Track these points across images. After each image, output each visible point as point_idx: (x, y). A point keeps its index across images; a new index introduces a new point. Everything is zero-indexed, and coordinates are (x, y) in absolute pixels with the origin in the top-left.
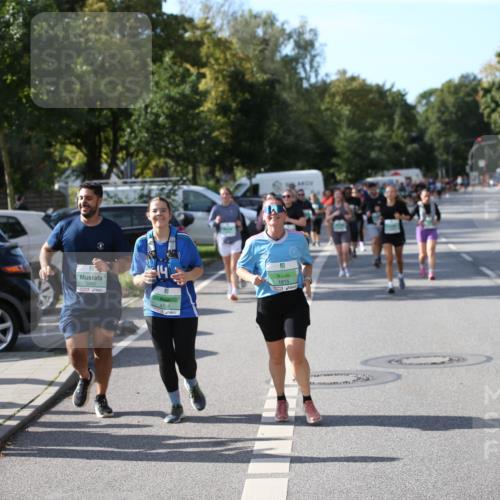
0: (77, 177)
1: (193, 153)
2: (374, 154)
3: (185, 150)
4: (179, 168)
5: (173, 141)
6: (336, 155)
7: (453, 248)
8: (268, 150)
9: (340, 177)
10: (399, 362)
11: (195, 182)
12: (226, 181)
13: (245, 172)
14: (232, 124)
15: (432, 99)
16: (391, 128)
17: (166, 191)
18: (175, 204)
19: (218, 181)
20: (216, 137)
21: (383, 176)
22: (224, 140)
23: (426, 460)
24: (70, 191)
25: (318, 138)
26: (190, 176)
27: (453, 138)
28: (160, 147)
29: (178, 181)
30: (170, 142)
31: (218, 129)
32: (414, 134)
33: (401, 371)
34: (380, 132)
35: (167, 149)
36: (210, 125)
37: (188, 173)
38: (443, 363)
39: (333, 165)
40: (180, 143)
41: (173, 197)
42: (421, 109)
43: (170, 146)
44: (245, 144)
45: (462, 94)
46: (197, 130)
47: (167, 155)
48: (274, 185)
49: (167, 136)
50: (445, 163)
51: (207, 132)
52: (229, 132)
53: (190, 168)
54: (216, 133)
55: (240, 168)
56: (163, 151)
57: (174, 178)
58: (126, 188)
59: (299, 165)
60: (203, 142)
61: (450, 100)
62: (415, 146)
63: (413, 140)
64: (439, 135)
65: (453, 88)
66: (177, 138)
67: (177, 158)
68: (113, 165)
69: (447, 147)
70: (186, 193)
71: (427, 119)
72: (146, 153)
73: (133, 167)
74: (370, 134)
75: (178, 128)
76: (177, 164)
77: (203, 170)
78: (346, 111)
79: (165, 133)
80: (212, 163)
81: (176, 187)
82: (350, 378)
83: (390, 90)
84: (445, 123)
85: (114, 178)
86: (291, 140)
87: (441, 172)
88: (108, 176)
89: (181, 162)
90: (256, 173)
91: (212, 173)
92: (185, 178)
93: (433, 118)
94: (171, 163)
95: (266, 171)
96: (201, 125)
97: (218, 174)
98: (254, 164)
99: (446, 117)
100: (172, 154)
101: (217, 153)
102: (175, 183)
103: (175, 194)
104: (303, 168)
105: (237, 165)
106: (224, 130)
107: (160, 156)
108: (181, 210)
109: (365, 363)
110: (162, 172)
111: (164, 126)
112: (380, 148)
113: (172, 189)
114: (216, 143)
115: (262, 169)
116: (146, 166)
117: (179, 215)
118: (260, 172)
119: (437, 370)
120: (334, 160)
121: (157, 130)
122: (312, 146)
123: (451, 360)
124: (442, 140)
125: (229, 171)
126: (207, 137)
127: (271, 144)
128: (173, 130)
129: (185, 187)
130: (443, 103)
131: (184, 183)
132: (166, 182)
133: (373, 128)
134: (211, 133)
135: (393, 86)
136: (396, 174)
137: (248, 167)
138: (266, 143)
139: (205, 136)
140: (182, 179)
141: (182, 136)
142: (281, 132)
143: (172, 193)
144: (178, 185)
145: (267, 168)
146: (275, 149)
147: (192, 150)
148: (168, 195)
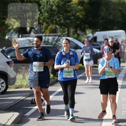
0: (16, 33)
1: (67, 23)
3: (64, 21)
4: (61, 30)
8: (101, 21)
11: (68, 36)
12: (82, 35)
13: (91, 31)
14: (85, 10)
17: (55, 40)
19: (78, 35)
20: (78, 16)
22: (81, 16)
24: (13, 39)
25: (123, 15)
26: (66, 33)
28: (53, 20)
29: (61, 35)
30: (58, 17)
31: (79, 12)
36: (75, 10)
37: (65, 31)
40: (62, 18)
41: (58, 42)
43: (57, 19)
44: (91, 19)
46: (70, 12)
47: (56, 24)
48: (104, 37)
51: (74, 13)
52: (84, 13)
53: (66, 29)
54: (78, 14)
55: (88, 29)
57: (59, 34)
59: (115, 28)
60: (72, 18)
66: (60, 16)
67: (61, 25)
72: (47, 23)
73: (41, 29)
75: (61, 12)
76: (61, 28)
77: (72, 30)
79: (55, 13)
80: (76, 27)
81: (60, 38)
85: (32, 34)
86: (111, 17)
88: (30, 33)
89: (63, 27)
90: (95, 32)
91: (76, 31)
92: (64, 34)
95: (100, 31)
96: (72, 10)
97: (78, 32)
98: (95, 27)
100: (59, 23)
101: (78, 22)
102: (59, 36)
104: (116, 30)
105: (87, 28)
106: (81, 12)
107: (53, 24)
110: (54, 31)
111: (55, 10)
113: (58, 39)
114: (78, 18)
115: (98, 30)
116: (46, 28)
118: (97, 31)
121: (52, 12)
125: (84, 30)
127: (103, 18)
128: (59, 12)
129: (64, 38)
131: (64, 36)
132: (55, 36)
134: (76, 13)
137: (92, 29)
138: (100, 18)
139: (73, 15)
140: (62, 34)
141: (63, 15)
142: (107, 13)
143: (58, 40)
144: (61, 37)
145: (100, 29)
146: (104, 21)
147: (67, 21)
148: (56, 41)
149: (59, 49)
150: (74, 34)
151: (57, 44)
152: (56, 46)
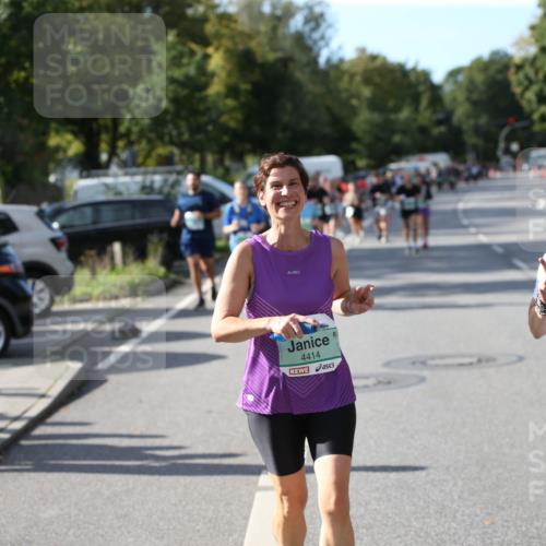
0: (75, 167)
1: (199, 140)
2: (397, 138)
3: (190, 137)
4: (184, 157)
5: (177, 127)
6: (355, 139)
7: (483, 239)
8: (280, 135)
9: (361, 163)
10: (424, 363)
12: (237, 170)
14: (242, 106)
15: (461, 78)
16: (416, 110)
17: (170, 182)
19: (227, 170)
20: (225, 123)
21: (408, 161)
22: (232, 124)
23: (451, 469)
24: (67, 183)
25: (337, 121)
26: (197, 165)
27: (484, 120)
28: (164, 134)
29: (183, 170)
30: (174, 128)
31: (227, 114)
32: (441, 116)
33: (425, 373)
34: (405, 114)
35: (171, 136)
36: (217, 109)
37: (194, 162)
38: (471, 364)
39: (353, 151)
40: (185, 129)
41: (177, 188)
42: (448, 88)
43: (174, 133)
44: (257, 129)
45: (492, 70)
46: (203, 113)
47: (172, 143)
49: (172, 121)
50: (475, 148)
51: (214, 118)
52: (239, 116)
53: (197, 157)
54: (224, 119)
55: (251, 156)
56: (167, 139)
57: (179, 168)
58: (127, 179)
60: (210, 128)
61: (479, 78)
62: (442, 129)
63: (440, 123)
64: (468, 117)
65: (481, 66)
66: (182, 123)
67: (182, 146)
68: (113, 153)
69: (477, 130)
71: (454, 100)
72: (150, 141)
73: (134, 156)
74: (393, 117)
75: (183, 114)
76: (183, 152)
78: (367, 92)
80: (221, 151)
81: (180, 177)
82: (371, 382)
83: (414, 70)
84: (474, 103)
85: (114, 169)
86: (305, 125)
87: (471, 157)
88: (107, 166)
89: (187, 151)
91: (221, 161)
93: (461, 96)
94: (176, 151)
96: (208, 110)
97: (228, 162)
99: (475, 96)
100: (176, 140)
101: (225, 139)
102: (179, 173)
103: (179, 185)
104: (319, 154)
105: (248, 152)
106: (233, 114)
107: (164, 144)
109: (387, 364)
110: (167, 161)
111: (167, 111)
112: (404, 132)
113: (176, 179)
114: (225, 129)
116: (148, 156)
119: (465, 372)
120: (354, 146)
122: (327, 130)
123: (480, 361)
124: (472, 122)
125: (239, 158)
126: (214, 122)
127: (285, 128)
128: (177, 115)
130: (471, 81)
132: (170, 172)
133: (397, 109)
134: (219, 117)
136: (421, 160)
138: (279, 127)
139: (211, 121)
140: (186, 169)
141: (187, 121)
143: (176, 183)
146: (288, 134)
147: (199, 137)
148: (173, 186)
150: (215, 167)
151: (173, 192)
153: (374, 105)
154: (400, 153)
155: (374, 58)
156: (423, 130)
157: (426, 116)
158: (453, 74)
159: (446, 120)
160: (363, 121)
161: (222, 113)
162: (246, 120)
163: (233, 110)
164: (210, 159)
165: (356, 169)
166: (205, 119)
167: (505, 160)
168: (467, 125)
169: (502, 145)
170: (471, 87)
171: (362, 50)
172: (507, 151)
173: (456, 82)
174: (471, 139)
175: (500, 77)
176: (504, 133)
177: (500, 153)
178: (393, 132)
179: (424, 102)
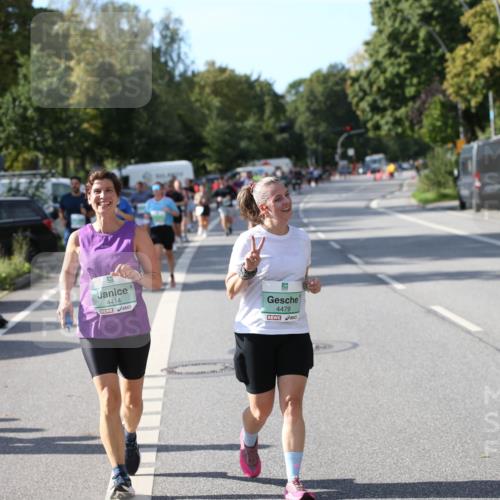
1: (62, 146)
2: (243, 144)
3: (53, 142)
4: (48, 162)
5: (41, 134)
6: (206, 144)
7: (322, 236)
8: (137, 142)
9: (210, 167)
11: (65, 175)
13: (115, 164)
15: (301, 89)
16: (261, 119)
17: (34, 184)
18: (44, 197)
20: (85, 129)
21: (254, 165)
22: (93, 131)
25: (187, 128)
26: (60, 168)
27: (322, 128)
28: (29, 140)
29: (47, 174)
30: (39, 135)
31: (88, 122)
32: (283, 124)
34: (250, 122)
35: (36, 142)
36: (78, 117)
37: (57, 166)
39: (204, 156)
40: (47, 136)
41: (41, 190)
42: (290, 98)
43: (39, 139)
44: (115, 136)
45: (330, 84)
46: (65, 122)
47: (36, 148)
48: (144, 177)
49: (36, 129)
50: (315, 152)
51: (76, 125)
52: (99, 123)
53: (60, 161)
54: (85, 125)
55: (110, 160)
56: (32, 144)
57: (43, 171)
59: (169, 156)
60: (72, 134)
61: (319, 89)
62: (285, 135)
63: (282, 130)
64: (309, 125)
65: (321, 78)
66: (45, 130)
67: (46, 151)
69: (317, 137)
70: (55, 186)
71: (296, 109)
72: (15, 147)
73: (2, 161)
74: (239, 124)
75: (47, 121)
76: (46, 158)
78: (216, 102)
79: (33, 126)
80: (82, 157)
81: (44, 180)
82: (218, 367)
83: (257, 80)
84: (314, 112)
86: (160, 132)
87: (311, 161)
89: (50, 156)
90: (125, 166)
91: (82, 165)
92: (53, 171)
93: (302, 108)
94: (40, 156)
95: (137, 163)
96: (70, 118)
97: (88, 166)
98: (125, 156)
99: (315, 106)
100: (40, 145)
101: (86, 144)
102: (43, 176)
103: (43, 187)
104: (172, 159)
105: (107, 157)
106: (94, 122)
107: (29, 149)
108: (51, 203)
110: (32, 165)
111: (32, 119)
112: (250, 138)
113: (41, 182)
114: (86, 135)
115: (133, 161)
116: (15, 160)
117: (48, 208)
118: (130, 164)
120: (205, 151)
121: (26, 123)
122: (181, 137)
123: (317, 347)
124: (312, 129)
125: (99, 163)
126: (76, 130)
127: (141, 135)
128: (41, 122)
129: (54, 180)
130: (312, 92)
131: (53, 176)
132: (34, 175)
133: (244, 118)
134: (80, 124)
135: (259, 77)
136: (266, 164)
137: (118, 159)
138: (135, 134)
139: (73, 129)
140: (50, 172)
141: (51, 128)
142: (150, 123)
143: (40, 186)
144: (47, 178)
145: (137, 159)
146: (144, 140)
147: (61, 143)
148: (37, 188)
149: (43, 204)
150: (77, 171)
151: (38, 193)
152: (36, 198)
153: (223, 114)
154: (246, 157)
155: (223, 70)
156: (268, 137)
157: (269, 124)
158: (295, 85)
159: (288, 128)
160: (212, 129)
161: (83, 121)
162: (106, 128)
163: (93, 118)
164: (72, 163)
165: (207, 173)
166: (68, 126)
167: (343, 163)
168: (308, 132)
169: (339, 151)
170: (311, 97)
171: (212, 64)
172: (344, 156)
173: (297, 93)
174: (311, 146)
175: (337, 88)
176: (341, 139)
177: (337, 158)
178: (241, 138)
179: (268, 111)
